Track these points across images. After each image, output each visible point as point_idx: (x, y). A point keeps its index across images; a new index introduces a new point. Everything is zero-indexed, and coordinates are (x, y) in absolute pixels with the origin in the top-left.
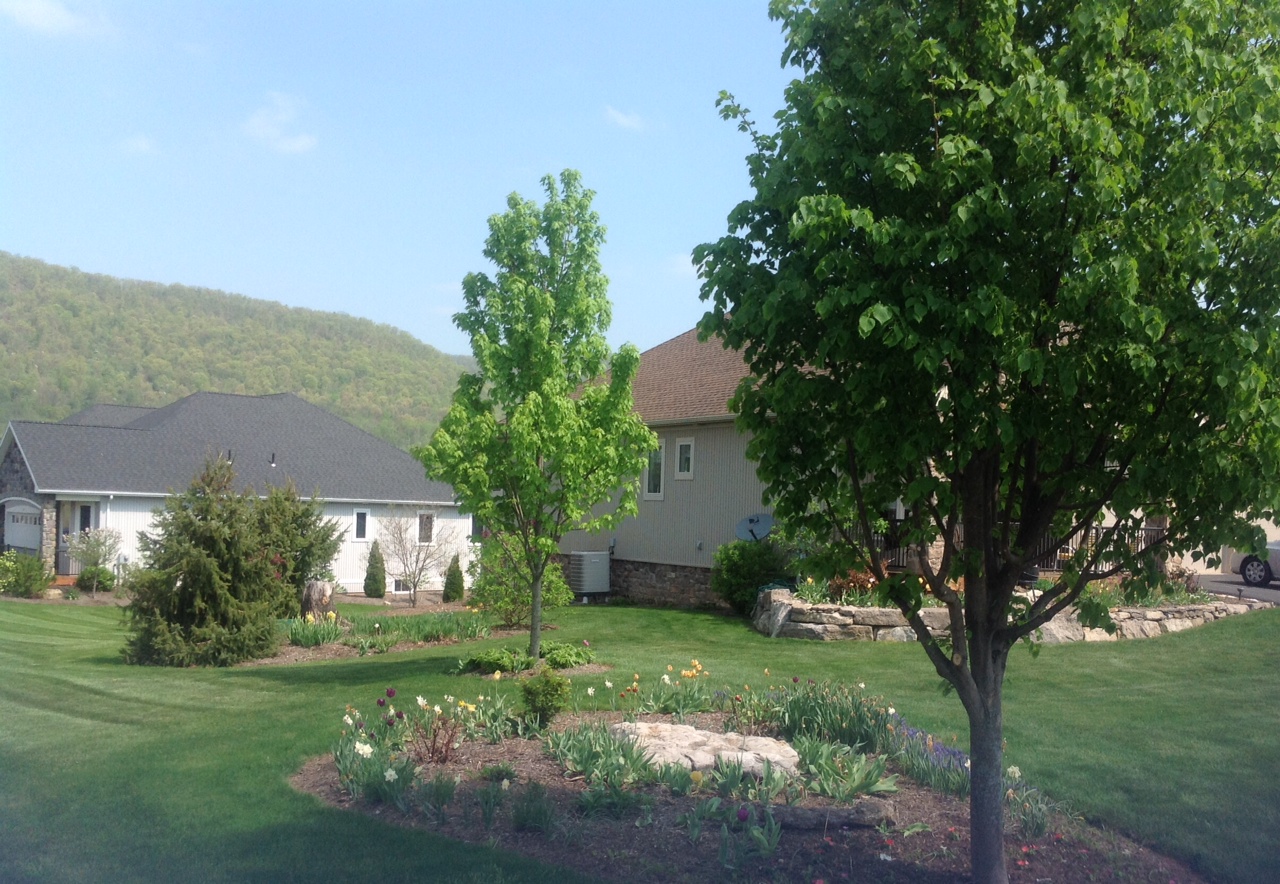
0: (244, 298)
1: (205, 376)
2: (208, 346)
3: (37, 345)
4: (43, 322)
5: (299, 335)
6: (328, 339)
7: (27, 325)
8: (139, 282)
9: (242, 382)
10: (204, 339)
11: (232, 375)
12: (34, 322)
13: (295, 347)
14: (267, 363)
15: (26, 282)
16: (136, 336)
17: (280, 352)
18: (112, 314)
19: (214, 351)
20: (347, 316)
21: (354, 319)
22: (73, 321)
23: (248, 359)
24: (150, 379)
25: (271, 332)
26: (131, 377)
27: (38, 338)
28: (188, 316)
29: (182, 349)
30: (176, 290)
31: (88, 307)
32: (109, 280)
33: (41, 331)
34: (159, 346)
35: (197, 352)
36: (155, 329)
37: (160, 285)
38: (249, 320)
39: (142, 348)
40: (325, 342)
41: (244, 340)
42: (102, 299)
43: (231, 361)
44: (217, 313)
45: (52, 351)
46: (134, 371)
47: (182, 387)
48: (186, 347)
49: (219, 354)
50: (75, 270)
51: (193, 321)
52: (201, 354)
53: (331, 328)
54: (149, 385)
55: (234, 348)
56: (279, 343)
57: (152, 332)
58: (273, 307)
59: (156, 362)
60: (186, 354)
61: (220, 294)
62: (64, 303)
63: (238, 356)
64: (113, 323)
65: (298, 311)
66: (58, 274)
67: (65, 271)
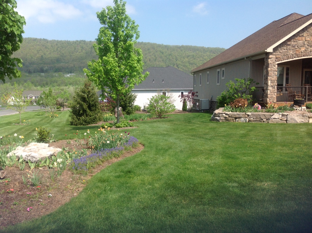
0: (196, 47)
1: (188, 64)
2: (189, 58)
3: (156, 61)
4: (157, 56)
5: (208, 53)
6: (214, 53)
8: (175, 45)
9: (196, 65)
10: (188, 56)
11: (194, 64)
12: (155, 56)
13: (207, 56)
14: (201, 60)
15: (153, 48)
16: (174, 57)
17: (204, 58)
18: (170, 53)
20: (219, 48)
21: (221, 48)
22: (162, 55)
23: (197, 60)
24: (177, 66)
25: (202, 53)
26: (173, 66)
27: (156, 59)
28: (185, 52)
29: (184, 59)
30: (183, 46)
31: (165, 52)
32: (169, 46)
34: (179, 59)
36: (178, 55)
37: (179, 46)
38: (197, 51)
39: (176, 60)
41: (196, 56)
42: (168, 50)
43: (194, 61)
44: (191, 51)
45: (158, 62)
47: (183, 67)
48: (185, 58)
49: (191, 59)
50: (162, 44)
52: (187, 60)
53: (215, 51)
55: (194, 58)
56: (204, 56)
58: (203, 48)
59: (178, 62)
60: (184, 60)
61: (191, 46)
62: (160, 51)
64: (170, 55)
65: (208, 48)
66: (159, 46)
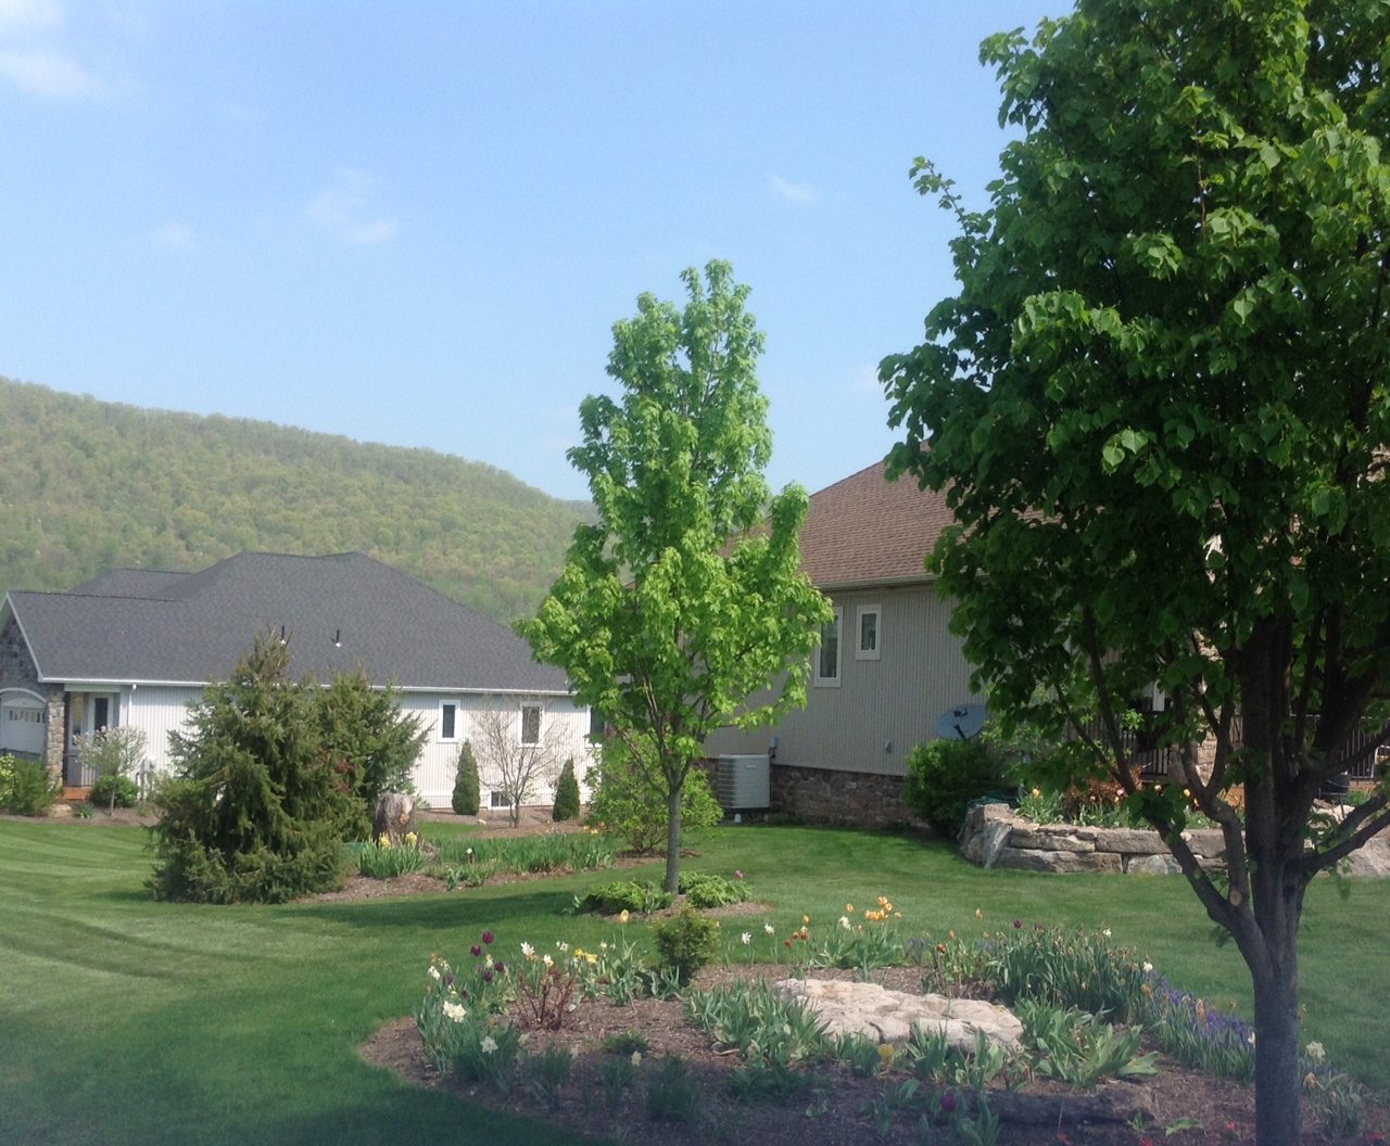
0: (302, 432)
1: (253, 531)
2: (256, 493)
3: (40, 494)
4: (48, 465)
5: (370, 478)
6: (407, 481)
7: (29, 469)
8: (169, 412)
9: (298, 538)
10: (250, 485)
11: (287, 530)
12: (37, 465)
13: (366, 493)
14: (330, 515)
15: (28, 416)
16: (165, 481)
17: (347, 500)
18: (135, 453)
19: (264, 499)
20: (432, 453)
21: (441, 456)
22: (86, 463)
23: (306, 510)
24: (182, 536)
25: (336, 475)
26: (159, 533)
27: (42, 484)
28: (230, 455)
29: (223, 498)
30: (216, 422)
31: (106, 444)
32: (131, 411)
33: (45, 476)
34: (194, 494)
35: (242, 501)
36: (189, 473)
37: (196, 416)
38: (307, 459)
39: (173, 496)
40: (403, 486)
41: (301, 485)
42: (122, 435)
43: (284, 513)
44: (267, 452)
45: (59, 502)
46: (162, 527)
47: (222, 545)
48: (230, 495)
49: (270, 504)
50: (88, 398)
51: (237, 462)
52: (247, 505)
53: (411, 467)
54: (182, 543)
55: (290, 495)
56: (346, 488)
57: (184, 476)
58: (339, 442)
59: (188, 513)
60: (228, 504)
61: (272, 427)
62: (74, 440)
63: (293, 506)
64: (137, 465)
65: (370, 447)
66: (67, 405)
67: (76, 399)
